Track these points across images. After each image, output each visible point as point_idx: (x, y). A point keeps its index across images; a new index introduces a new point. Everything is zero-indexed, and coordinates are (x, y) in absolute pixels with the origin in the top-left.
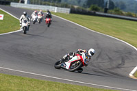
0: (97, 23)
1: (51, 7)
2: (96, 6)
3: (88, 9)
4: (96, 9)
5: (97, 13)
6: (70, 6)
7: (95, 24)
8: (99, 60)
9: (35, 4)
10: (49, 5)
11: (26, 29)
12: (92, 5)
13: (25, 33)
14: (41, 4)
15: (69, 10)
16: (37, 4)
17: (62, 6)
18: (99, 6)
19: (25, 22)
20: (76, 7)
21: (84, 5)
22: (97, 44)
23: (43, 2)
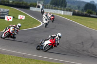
0: (92, 22)
1: (59, 11)
2: (91, 10)
3: (85, 13)
4: (91, 13)
5: (91, 15)
6: (73, 10)
7: (90, 23)
8: (93, 48)
9: (47, 8)
10: (57, 9)
11: (46, 24)
12: (88, 10)
13: (46, 27)
14: (52, 9)
15: (72, 13)
16: (49, 9)
17: (67, 11)
18: (93, 10)
19: (46, 20)
20: (76, 11)
21: (82, 10)
22: (91, 37)
23: (53, 7)
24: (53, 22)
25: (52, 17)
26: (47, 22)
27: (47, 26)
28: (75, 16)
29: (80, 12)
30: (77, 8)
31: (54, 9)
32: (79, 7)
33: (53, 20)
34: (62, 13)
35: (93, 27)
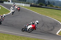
0: (42, 11)
1: (22, 4)
2: (42, 3)
3: (38, 5)
4: (42, 5)
5: (42, 6)
6: (30, 3)
8: (43, 27)
10: (21, 3)
12: (40, 3)
15: (30, 5)
17: (27, 4)
19: (13, 10)
20: (33, 4)
21: (36, 3)
22: (42, 20)
23: (18, 2)
24: (19, 11)
25: (19, 8)
26: (13, 11)
27: (13, 14)
28: (32, 7)
29: (35, 4)
30: (33, 2)
31: (19, 3)
32: (34, 2)
33: (19, 10)
34: (24, 5)
35: (43, 14)
